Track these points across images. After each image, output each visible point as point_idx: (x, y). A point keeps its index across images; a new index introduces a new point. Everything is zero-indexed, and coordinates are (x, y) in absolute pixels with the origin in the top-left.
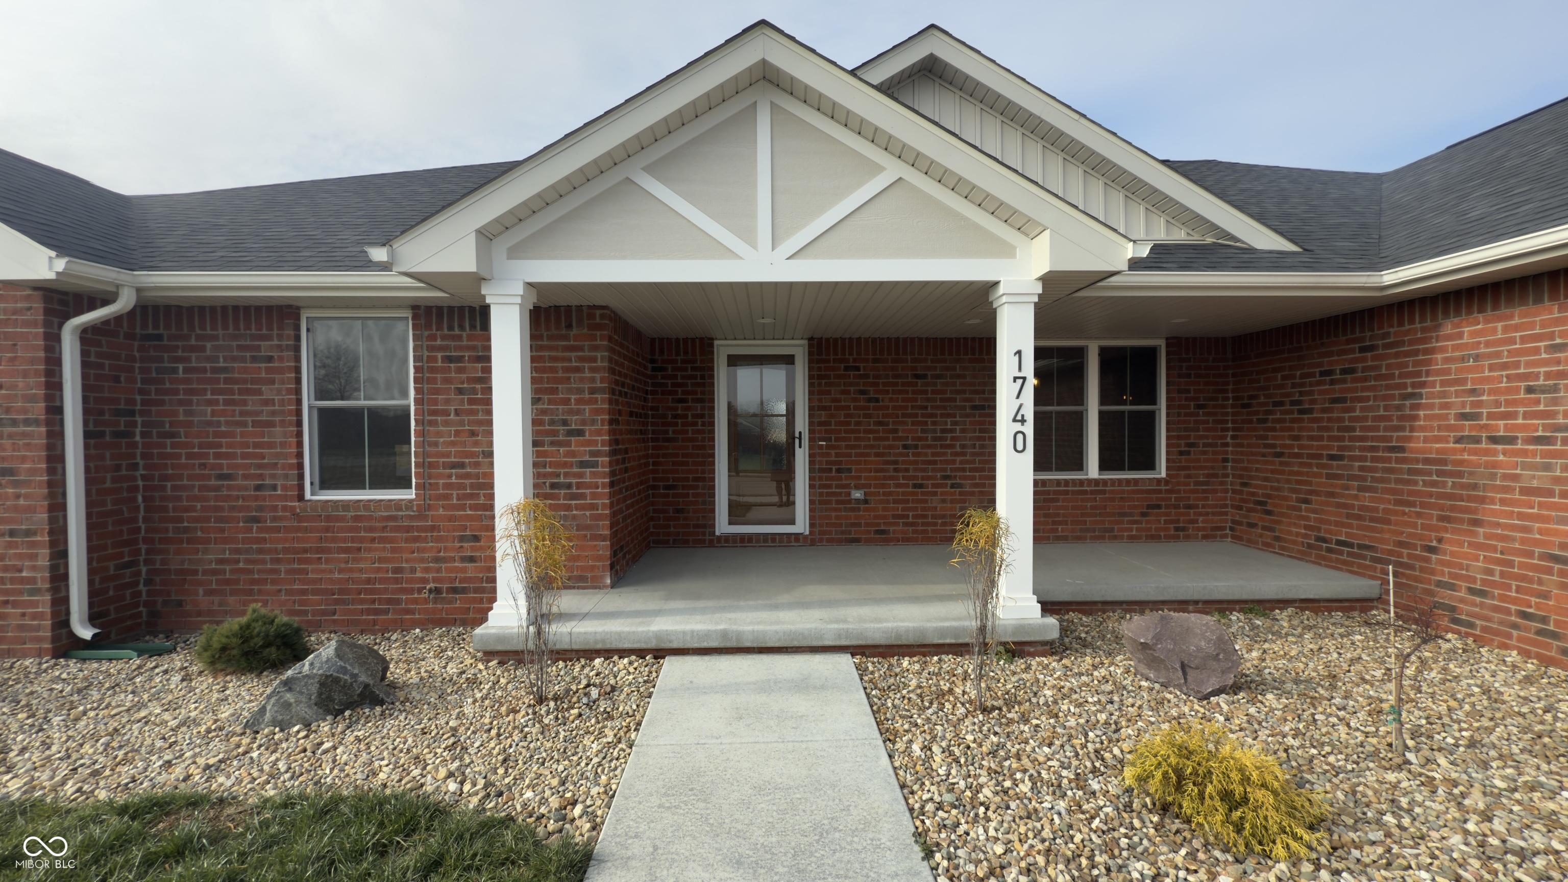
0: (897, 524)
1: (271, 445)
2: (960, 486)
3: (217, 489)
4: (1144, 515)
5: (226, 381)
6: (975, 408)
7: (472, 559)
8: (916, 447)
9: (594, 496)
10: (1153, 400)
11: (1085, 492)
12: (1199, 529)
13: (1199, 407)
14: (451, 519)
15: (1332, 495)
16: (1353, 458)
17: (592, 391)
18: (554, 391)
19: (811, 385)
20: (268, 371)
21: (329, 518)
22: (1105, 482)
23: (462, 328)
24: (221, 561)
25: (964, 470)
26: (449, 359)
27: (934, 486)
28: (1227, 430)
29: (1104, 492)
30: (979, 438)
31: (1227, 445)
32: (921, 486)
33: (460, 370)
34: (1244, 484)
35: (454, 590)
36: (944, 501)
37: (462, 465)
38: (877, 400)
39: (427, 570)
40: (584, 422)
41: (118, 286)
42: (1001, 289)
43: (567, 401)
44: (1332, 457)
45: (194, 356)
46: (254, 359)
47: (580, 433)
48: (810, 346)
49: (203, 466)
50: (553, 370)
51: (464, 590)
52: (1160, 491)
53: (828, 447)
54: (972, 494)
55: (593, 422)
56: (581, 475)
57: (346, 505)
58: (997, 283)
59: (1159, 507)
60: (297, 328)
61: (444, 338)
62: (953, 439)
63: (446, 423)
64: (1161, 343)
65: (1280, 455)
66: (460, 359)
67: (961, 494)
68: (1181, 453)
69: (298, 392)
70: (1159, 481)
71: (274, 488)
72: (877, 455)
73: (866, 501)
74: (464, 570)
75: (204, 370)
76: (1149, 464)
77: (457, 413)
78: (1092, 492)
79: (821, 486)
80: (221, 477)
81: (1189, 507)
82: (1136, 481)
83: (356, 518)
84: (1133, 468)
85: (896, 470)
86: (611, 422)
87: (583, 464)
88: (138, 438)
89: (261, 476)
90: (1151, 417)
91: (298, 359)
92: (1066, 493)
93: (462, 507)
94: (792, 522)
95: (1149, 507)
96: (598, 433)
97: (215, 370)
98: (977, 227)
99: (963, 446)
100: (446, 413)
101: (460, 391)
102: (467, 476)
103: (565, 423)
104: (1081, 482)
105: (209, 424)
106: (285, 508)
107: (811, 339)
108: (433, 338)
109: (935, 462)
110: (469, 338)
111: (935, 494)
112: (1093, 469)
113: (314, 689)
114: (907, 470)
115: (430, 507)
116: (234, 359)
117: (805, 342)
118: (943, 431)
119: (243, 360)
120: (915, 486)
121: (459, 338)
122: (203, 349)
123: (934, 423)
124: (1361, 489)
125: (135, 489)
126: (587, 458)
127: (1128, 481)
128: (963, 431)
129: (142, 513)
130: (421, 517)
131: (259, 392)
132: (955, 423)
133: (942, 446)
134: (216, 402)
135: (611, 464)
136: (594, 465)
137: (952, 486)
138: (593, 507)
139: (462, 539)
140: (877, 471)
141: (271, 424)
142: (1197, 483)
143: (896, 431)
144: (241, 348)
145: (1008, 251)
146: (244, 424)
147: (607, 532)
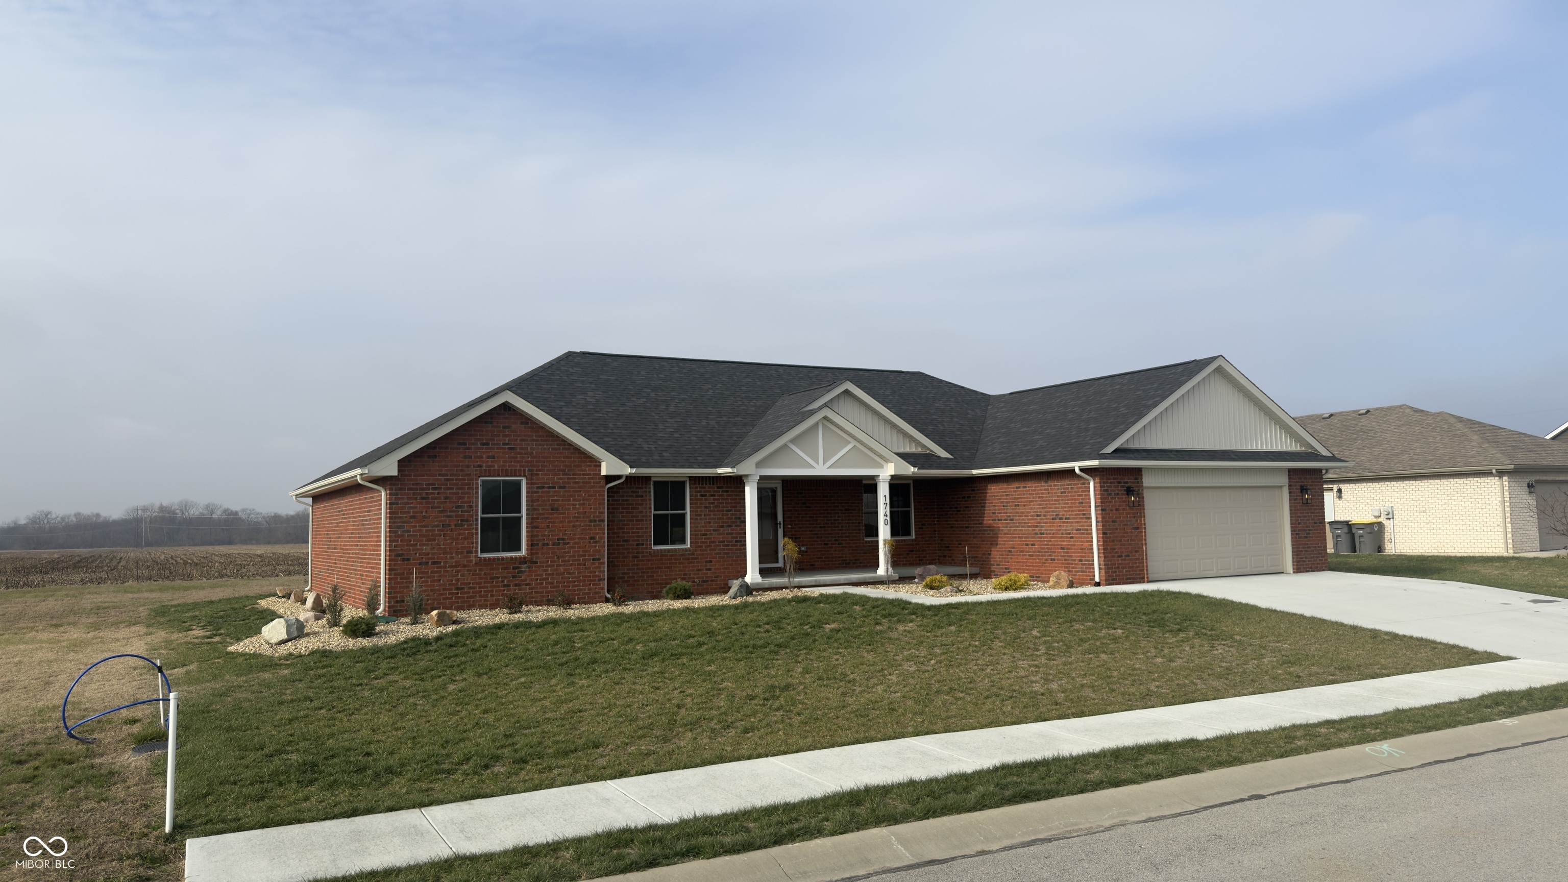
0: (818, 561)
1: (642, 528)
2: (841, 544)
3: (623, 545)
5: (627, 504)
7: (710, 569)
10: (909, 506)
12: (927, 560)
13: (925, 509)
14: (703, 554)
15: (967, 541)
16: (971, 527)
18: (736, 507)
19: (784, 500)
20: (642, 500)
21: (662, 556)
23: (706, 484)
24: (623, 574)
26: (702, 496)
27: (832, 544)
28: (934, 518)
31: (935, 524)
32: (827, 544)
33: (706, 500)
34: (942, 540)
35: (704, 581)
36: (836, 550)
37: (706, 535)
38: (809, 507)
39: (695, 574)
42: (881, 478)
44: (966, 527)
45: (616, 495)
46: (637, 496)
49: (618, 537)
50: (736, 499)
51: (707, 581)
52: (913, 545)
53: (791, 528)
54: (846, 547)
57: (669, 550)
58: (879, 476)
59: (913, 551)
60: (651, 484)
61: (700, 488)
62: (839, 523)
63: (701, 519)
64: (911, 482)
65: (952, 527)
66: (705, 496)
67: (842, 547)
68: (920, 528)
69: (651, 508)
70: (913, 540)
71: (643, 544)
72: (810, 531)
73: (806, 552)
74: (707, 574)
75: (619, 500)
76: (909, 534)
77: (705, 515)
80: (625, 541)
81: (923, 551)
82: (905, 540)
83: (672, 555)
84: (903, 535)
85: (817, 538)
89: (638, 541)
90: (908, 513)
91: (651, 496)
93: (706, 550)
94: (777, 562)
95: (909, 551)
97: (623, 500)
98: (874, 460)
99: (842, 527)
100: (701, 515)
101: (706, 507)
102: (708, 538)
105: (621, 521)
106: (647, 552)
108: (696, 488)
109: (831, 534)
110: (709, 488)
111: (832, 548)
114: (821, 537)
115: (696, 550)
116: (630, 496)
118: (835, 520)
119: (633, 496)
120: (824, 544)
121: (705, 488)
122: (619, 492)
123: (831, 517)
124: (974, 538)
127: (902, 540)
128: (842, 520)
130: (693, 554)
131: (638, 508)
132: (839, 517)
133: (834, 527)
134: (623, 513)
137: (839, 544)
139: (706, 562)
140: (811, 538)
141: (642, 520)
142: (926, 541)
143: (817, 520)
144: (632, 492)
145: (881, 467)
146: (633, 521)
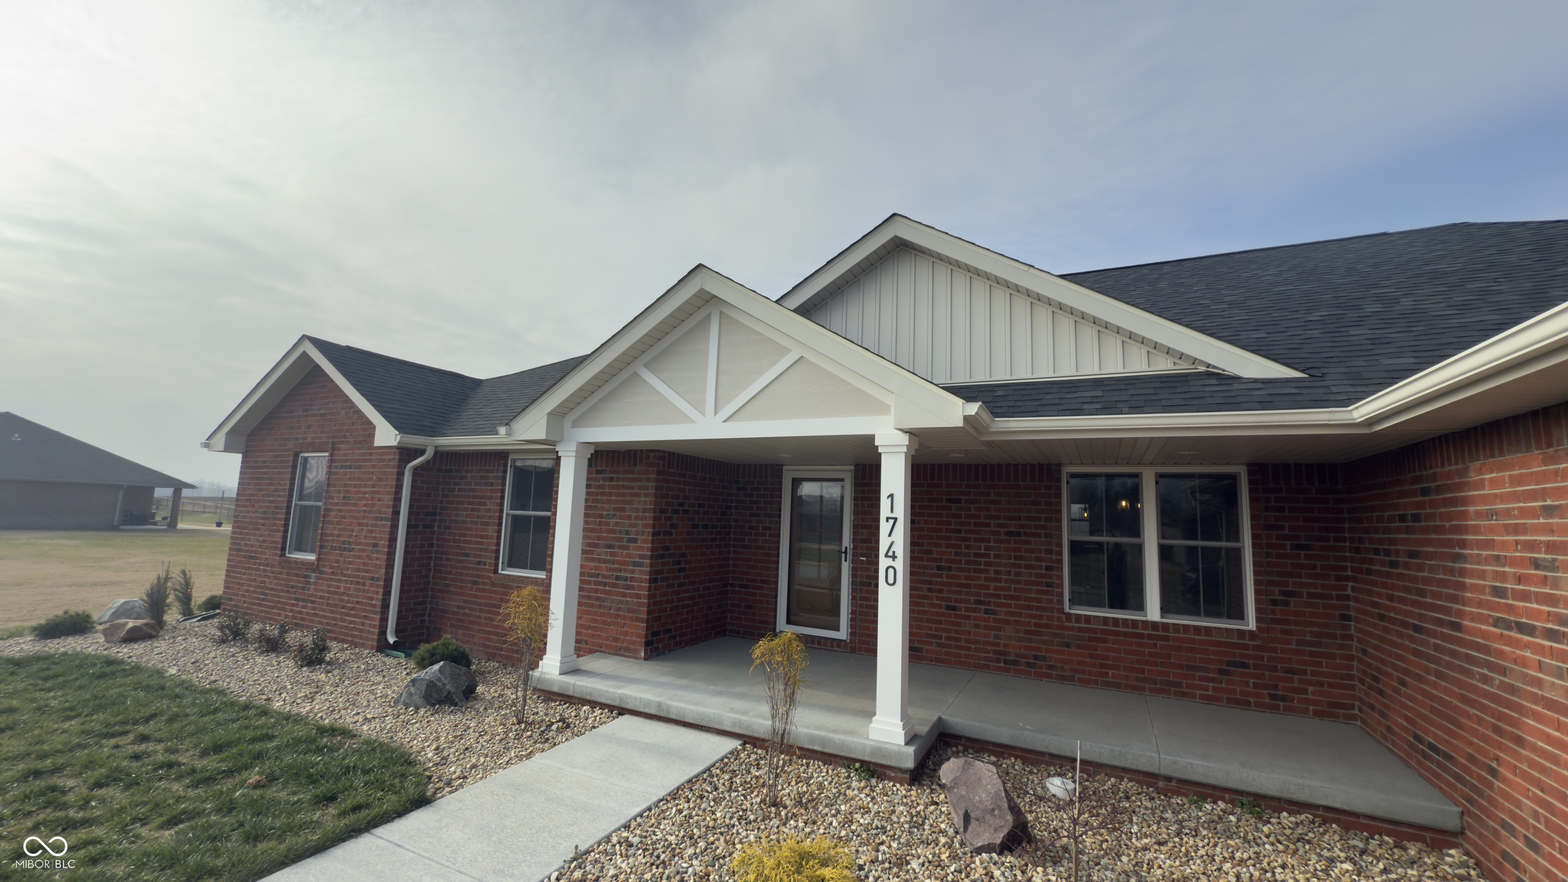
0: (931, 644)
1: (488, 537)
2: (994, 613)
4: (1222, 672)
5: (473, 497)
6: (1009, 534)
8: (950, 569)
9: (640, 588)
10: (1234, 536)
11: (1141, 636)
12: (1308, 702)
13: (1299, 547)
15: (1418, 677)
17: (644, 510)
18: (623, 510)
19: (856, 505)
20: (492, 491)
21: (507, 586)
22: (1166, 627)
25: (998, 596)
27: (968, 609)
28: (1345, 579)
29: (1167, 639)
30: (1014, 566)
31: (1346, 597)
32: (954, 608)
34: (1363, 651)
36: (977, 626)
40: (637, 534)
41: (427, 446)
42: (880, 441)
43: (629, 518)
44: (1415, 628)
46: (486, 484)
47: (635, 541)
48: (856, 471)
49: (458, 547)
52: (1245, 647)
53: (868, 562)
55: (643, 533)
56: (632, 572)
58: (875, 436)
59: (1245, 666)
60: (506, 465)
64: (1242, 471)
67: (995, 620)
68: (1274, 602)
69: (502, 505)
70: (1246, 634)
71: (486, 564)
75: (465, 490)
76: (1231, 611)
78: (1150, 637)
79: (862, 599)
80: (464, 555)
81: (1291, 671)
84: (1212, 613)
85: (930, 590)
86: (654, 534)
87: (635, 564)
88: (436, 529)
89: (480, 556)
90: (1232, 556)
91: (504, 485)
92: (1117, 633)
94: (837, 629)
95: (1229, 663)
96: (645, 541)
97: (469, 490)
98: (859, 391)
99: (997, 572)
103: (627, 533)
104: (1135, 623)
106: (489, 578)
107: (856, 466)
109: (968, 586)
111: (968, 618)
112: (1153, 611)
113: (424, 687)
114: (940, 591)
116: (478, 484)
117: (853, 468)
118: (976, 555)
119: (481, 484)
120: (948, 607)
123: (968, 547)
124: (1438, 674)
125: (431, 558)
126: (637, 560)
127: (1197, 629)
128: (997, 556)
129: (432, 574)
131: (485, 504)
132: (988, 548)
133: (975, 571)
135: (651, 565)
136: (640, 565)
137: (986, 612)
138: (638, 596)
140: (912, 589)
141: (489, 524)
143: (930, 552)
145: (884, 409)
146: (477, 523)
147: (644, 617)
